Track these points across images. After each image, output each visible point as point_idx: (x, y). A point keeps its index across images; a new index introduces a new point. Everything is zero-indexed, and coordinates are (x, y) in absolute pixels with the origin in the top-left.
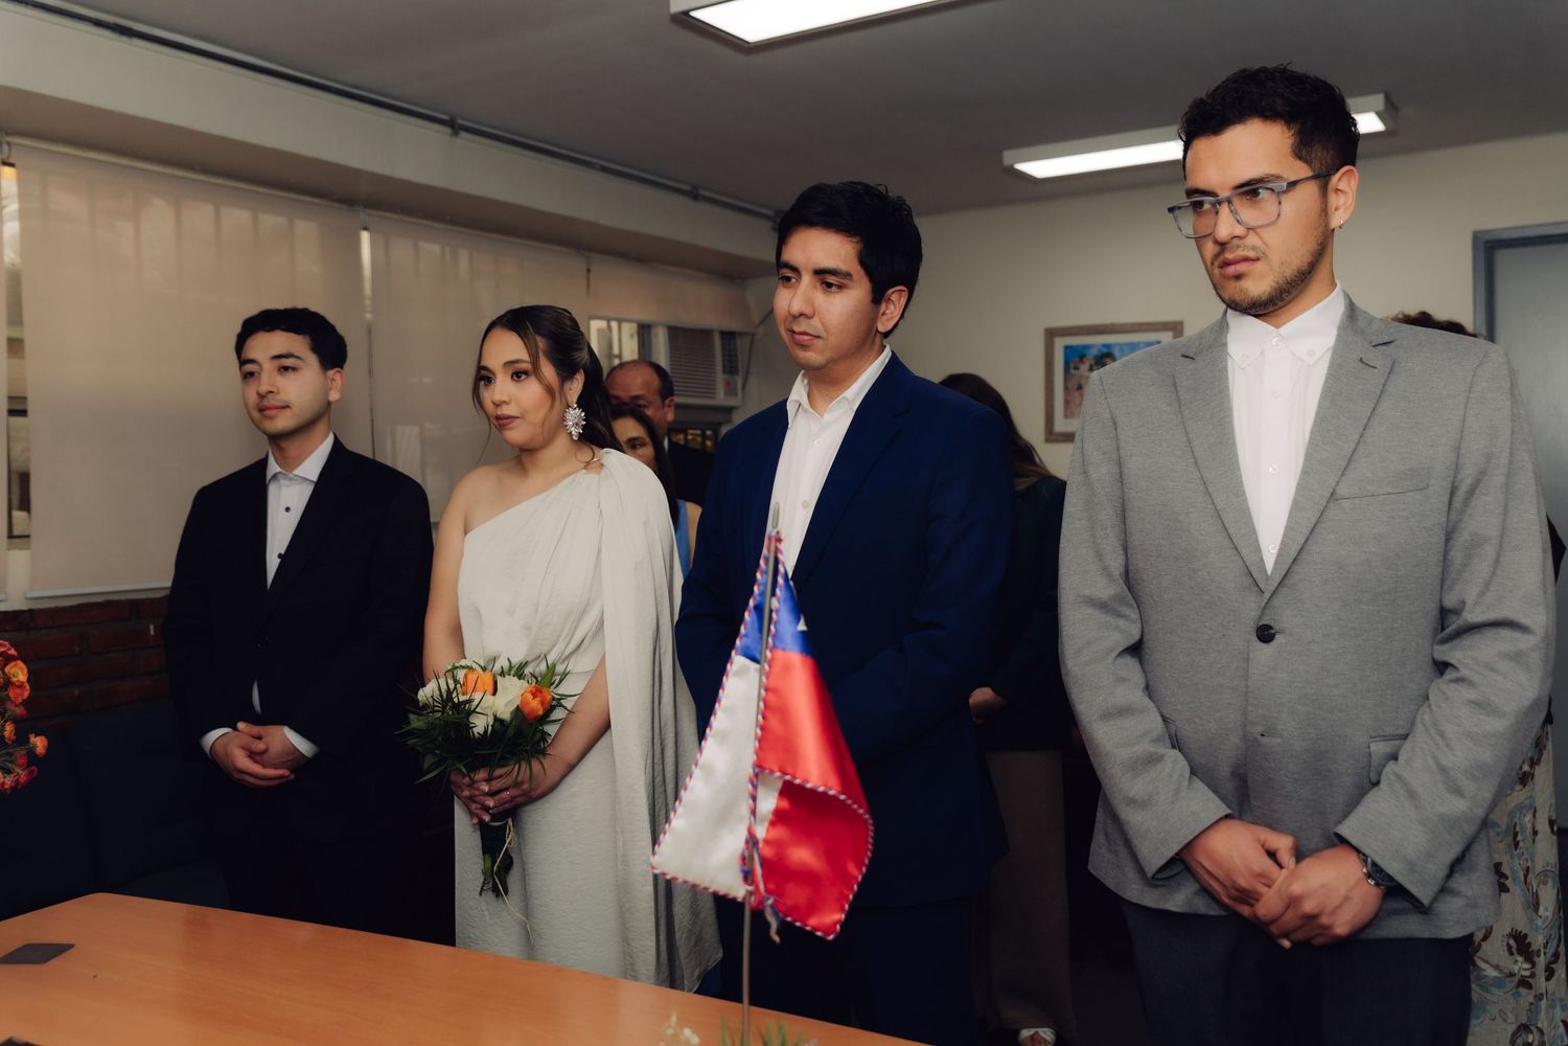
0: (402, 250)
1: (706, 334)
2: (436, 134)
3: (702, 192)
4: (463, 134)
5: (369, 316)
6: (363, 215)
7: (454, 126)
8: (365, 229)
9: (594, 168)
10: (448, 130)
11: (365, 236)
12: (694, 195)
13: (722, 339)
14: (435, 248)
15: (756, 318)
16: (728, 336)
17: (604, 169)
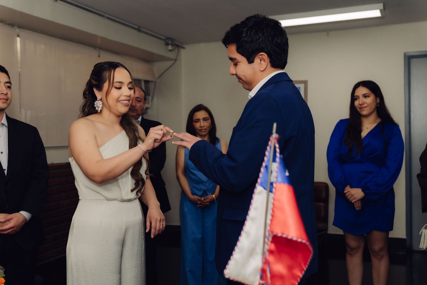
0: (30, 45)
2: (49, 0)
3: (142, 29)
5: (19, 70)
6: (18, 31)
8: (18, 36)
9: (105, 18)
11: (18, 39)
12: (139, 30)
13: (145, 83)
14: (43, 47)
15: (157, 76)
16: (147, 82)
17: (108, 18)
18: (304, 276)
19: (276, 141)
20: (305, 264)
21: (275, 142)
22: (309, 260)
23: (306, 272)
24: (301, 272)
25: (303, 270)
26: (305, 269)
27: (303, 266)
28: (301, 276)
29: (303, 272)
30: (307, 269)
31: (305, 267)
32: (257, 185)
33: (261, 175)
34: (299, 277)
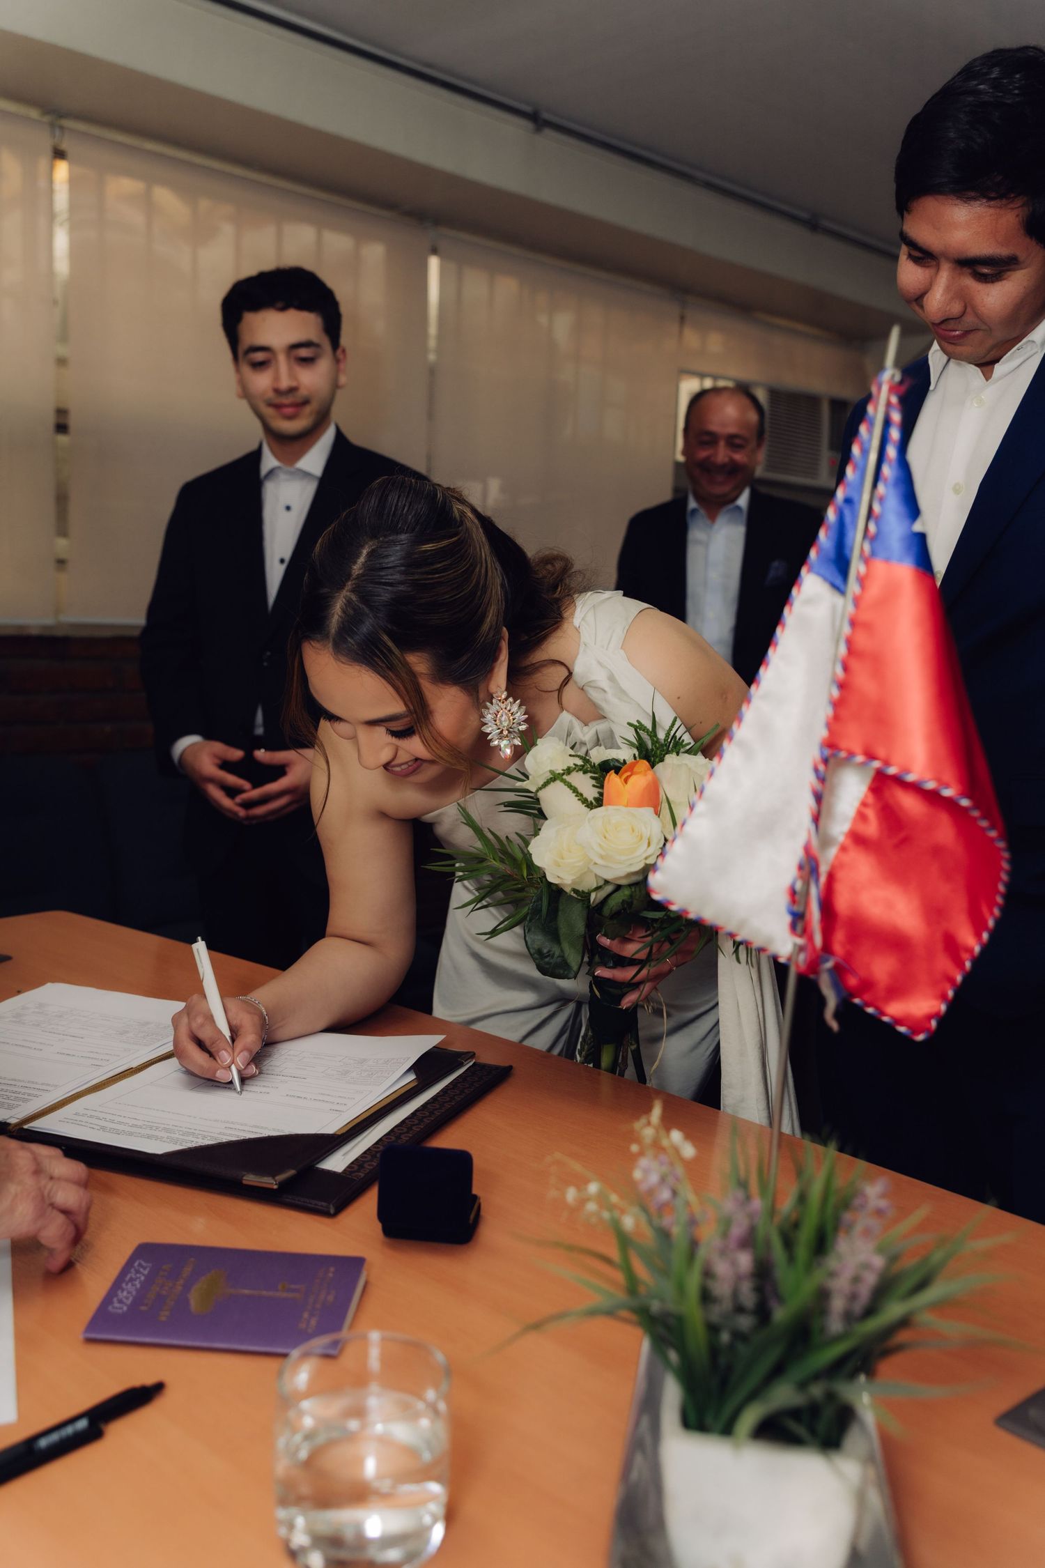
0: (476, 284)
1: (812, 400)
2: (514, 129)
3: (825, 223)
4: (548, 132)
5: (433, 357)
6: (433, 236)
7: (537, 120)
8: (434, 251)
9: (699, 184)
10: (527, 124)
11: (434, 263)
12: (813, 225)
13: (831, 410)
16: (838, 405)
18: (986, 948)
19: (894, 400)
20: (991, 904)
21: (889, 404)
22: (1001, 888)
23: (993, 934)
24: (978, 935)
25: (986, 928)
26: (991, 923)
27: (985, 910)
28: (977, 949)
29: (985, 936)
30: (998, 922)
31: (992, 913)
32: (804, 571)
33: (822, 535)
34: (971, 951)
